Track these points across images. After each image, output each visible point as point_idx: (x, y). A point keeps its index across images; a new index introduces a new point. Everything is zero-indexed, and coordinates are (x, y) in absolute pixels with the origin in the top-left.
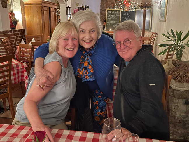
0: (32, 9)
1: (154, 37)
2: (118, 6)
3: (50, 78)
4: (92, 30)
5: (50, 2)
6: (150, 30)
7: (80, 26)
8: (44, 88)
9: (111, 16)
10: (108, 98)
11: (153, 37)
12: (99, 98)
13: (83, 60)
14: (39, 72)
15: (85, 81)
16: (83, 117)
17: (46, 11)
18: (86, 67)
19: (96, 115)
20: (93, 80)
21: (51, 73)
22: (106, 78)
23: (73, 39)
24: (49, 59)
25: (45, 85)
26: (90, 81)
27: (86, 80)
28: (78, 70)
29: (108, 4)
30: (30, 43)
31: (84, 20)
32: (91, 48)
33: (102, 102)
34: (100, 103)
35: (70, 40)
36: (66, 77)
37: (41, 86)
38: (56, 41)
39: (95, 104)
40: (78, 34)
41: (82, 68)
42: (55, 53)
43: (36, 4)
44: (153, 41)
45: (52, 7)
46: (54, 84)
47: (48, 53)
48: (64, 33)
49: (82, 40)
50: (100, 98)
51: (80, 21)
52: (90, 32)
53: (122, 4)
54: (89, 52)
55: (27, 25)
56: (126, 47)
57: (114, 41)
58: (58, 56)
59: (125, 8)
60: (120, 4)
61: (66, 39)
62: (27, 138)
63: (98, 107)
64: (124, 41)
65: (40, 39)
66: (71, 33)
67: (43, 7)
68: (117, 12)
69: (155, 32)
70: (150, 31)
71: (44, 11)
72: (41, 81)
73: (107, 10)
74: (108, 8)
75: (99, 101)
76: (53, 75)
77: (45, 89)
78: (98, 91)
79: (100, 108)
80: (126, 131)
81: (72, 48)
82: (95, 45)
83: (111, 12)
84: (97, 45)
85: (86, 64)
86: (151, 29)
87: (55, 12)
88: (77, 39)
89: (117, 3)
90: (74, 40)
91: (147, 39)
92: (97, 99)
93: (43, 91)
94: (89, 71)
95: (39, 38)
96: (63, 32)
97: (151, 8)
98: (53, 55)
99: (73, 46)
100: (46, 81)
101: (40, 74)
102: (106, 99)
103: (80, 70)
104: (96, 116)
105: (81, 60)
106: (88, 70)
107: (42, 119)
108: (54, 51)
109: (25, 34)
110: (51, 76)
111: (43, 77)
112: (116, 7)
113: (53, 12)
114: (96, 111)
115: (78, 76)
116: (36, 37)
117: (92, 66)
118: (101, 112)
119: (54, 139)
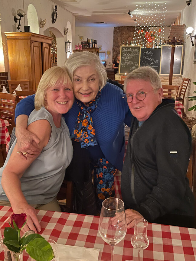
0: (17, 45)
1: (186, 85)
2: (136, 42)
3: (36, 142)
4: (91, 78)
5: (43, 35)
6: (180, 74)
7: (74, 72)
8: (26, 155)
9: (127, 55)
10: (116, 169)
11: (184, 84)
12: (104, 170)
13: (81, 117)
14: (20, 134)
15: (84, 146)
16: (83, 194)
17: (37, 48)
18: (85, 128)
19: (99, 191)
20: (95, 145)
21: (37, 137)
22: (113, 142)
23: (66, 89)
24: (35, 116)
25: (28, 151)
26: (90, 146)
27: (85, 144)
28: (75, 131)
29: (124, 37)
30: (14, 92)
31: (79, 65)
32: (91, 103)
33: (108, 175)
34: (105, 176)
35: (61, 90)
36: (58, 140)
37: (23, 152)
38: (44, 92)
39: (98, 177)
40: (73, 83)
41: (79, 129)
42: (42, 109)
43: (23, 37)
44: (184, 90)
45: (46, 42)
46: (40, 152)
47: (34, 108)
48: (53, 82)
49: (78, 92)
50: (105, 168)
51: (75, 65)
52: (88, 80)
53: (143, 38)
54: (89, 108)
55: (10, 67)
56: (139, 101)
57: (124, 93)
58: (47, 113)
59: (146, 44)
60: (140, 38)
61: (56, 90)
62: (5, 222)
63: (103, 181)
64: (138, 94)
65: (28, 86)
66: (63, 81)
67: (33, 43)
68: (136, 50)
69: (187, 77)
70: (181, 76)
71: (34, 48)
72: (22, 146)
73: (121, 46)
74: (123, 44)
75: (104, 173)
76: (39, 139)
77: (28, 158)
78: (102, 160)
79: (105, 182)
80: (136, 214)
81: (65, 102)
82: (96, 98)
83: (128, 49)
84: (99, 98)
85: (85, 124)
86: (182, 73)
87: (50, 49)
88: (72, 89)
89: (136, 36)
90: (67, 91)
91: (175, 88)
92: (101, 170)
93: (25, 159)
94: (89, 133)
95: (27, 84)
96: (51, 80)
97: (183, 45)
98: (39, 111)
99: (65, 99)
100: (29, 146)
101: (22, 137)
102: (113, 170)
103: (77, 131)
104: (100, 193)
105: (78, 119)
106: (88, 131)
107: (25, 196)
108: (42, 106)
109: (8, 79)
110: (37, 141)
111: (26, 142)
112: (134, 42)
113: (47, 49)
114: (99, 186)
115: (75, 140)
116: (23, 84)
117: (93, 126)
118: (106, 188)
119: (40, 224)
